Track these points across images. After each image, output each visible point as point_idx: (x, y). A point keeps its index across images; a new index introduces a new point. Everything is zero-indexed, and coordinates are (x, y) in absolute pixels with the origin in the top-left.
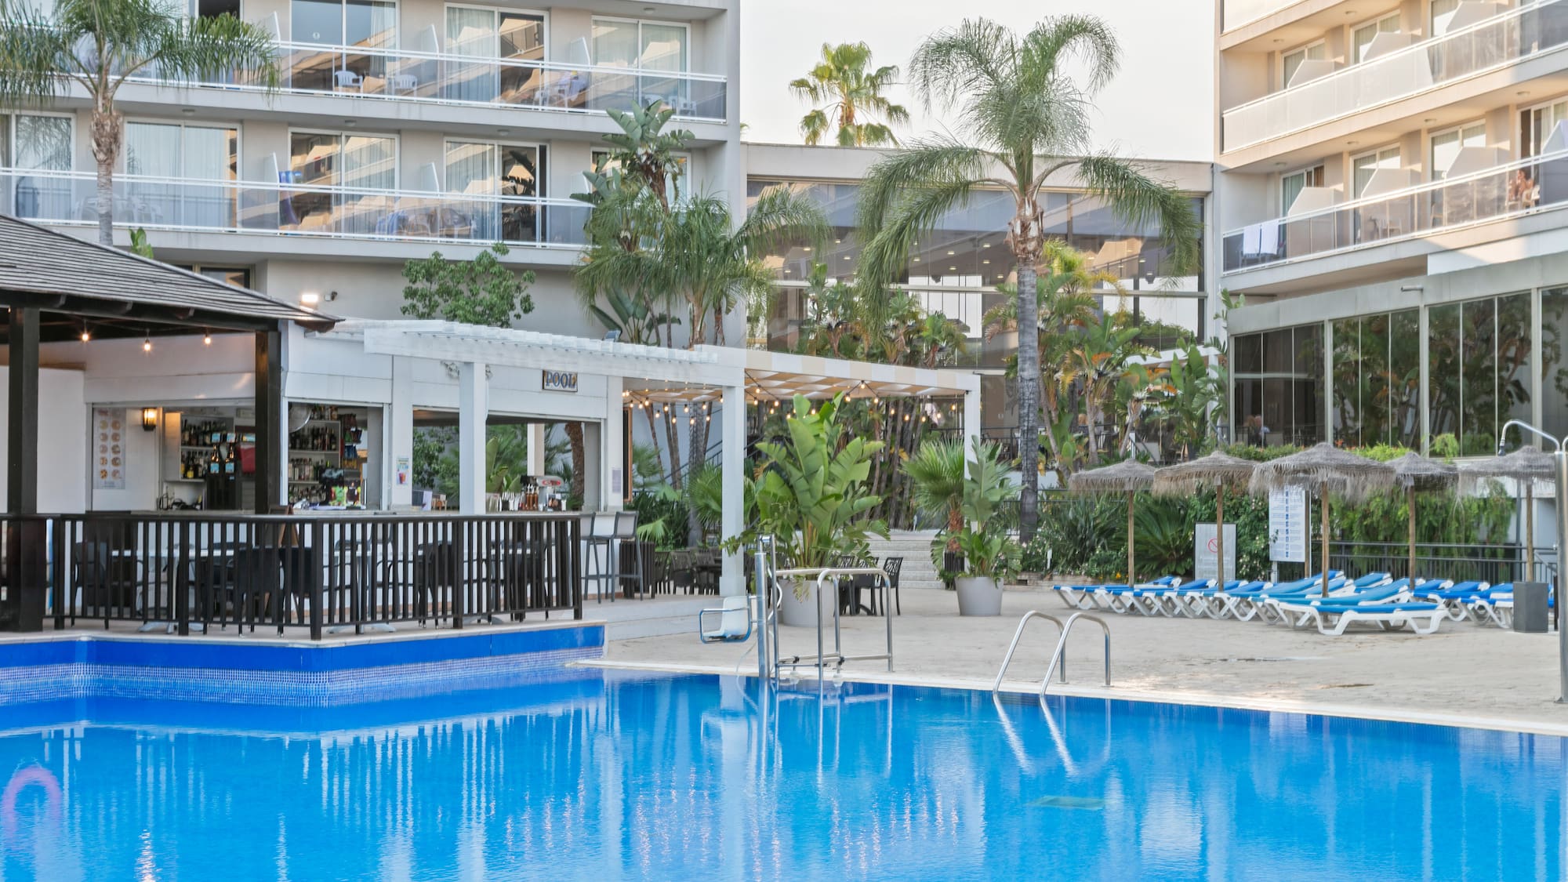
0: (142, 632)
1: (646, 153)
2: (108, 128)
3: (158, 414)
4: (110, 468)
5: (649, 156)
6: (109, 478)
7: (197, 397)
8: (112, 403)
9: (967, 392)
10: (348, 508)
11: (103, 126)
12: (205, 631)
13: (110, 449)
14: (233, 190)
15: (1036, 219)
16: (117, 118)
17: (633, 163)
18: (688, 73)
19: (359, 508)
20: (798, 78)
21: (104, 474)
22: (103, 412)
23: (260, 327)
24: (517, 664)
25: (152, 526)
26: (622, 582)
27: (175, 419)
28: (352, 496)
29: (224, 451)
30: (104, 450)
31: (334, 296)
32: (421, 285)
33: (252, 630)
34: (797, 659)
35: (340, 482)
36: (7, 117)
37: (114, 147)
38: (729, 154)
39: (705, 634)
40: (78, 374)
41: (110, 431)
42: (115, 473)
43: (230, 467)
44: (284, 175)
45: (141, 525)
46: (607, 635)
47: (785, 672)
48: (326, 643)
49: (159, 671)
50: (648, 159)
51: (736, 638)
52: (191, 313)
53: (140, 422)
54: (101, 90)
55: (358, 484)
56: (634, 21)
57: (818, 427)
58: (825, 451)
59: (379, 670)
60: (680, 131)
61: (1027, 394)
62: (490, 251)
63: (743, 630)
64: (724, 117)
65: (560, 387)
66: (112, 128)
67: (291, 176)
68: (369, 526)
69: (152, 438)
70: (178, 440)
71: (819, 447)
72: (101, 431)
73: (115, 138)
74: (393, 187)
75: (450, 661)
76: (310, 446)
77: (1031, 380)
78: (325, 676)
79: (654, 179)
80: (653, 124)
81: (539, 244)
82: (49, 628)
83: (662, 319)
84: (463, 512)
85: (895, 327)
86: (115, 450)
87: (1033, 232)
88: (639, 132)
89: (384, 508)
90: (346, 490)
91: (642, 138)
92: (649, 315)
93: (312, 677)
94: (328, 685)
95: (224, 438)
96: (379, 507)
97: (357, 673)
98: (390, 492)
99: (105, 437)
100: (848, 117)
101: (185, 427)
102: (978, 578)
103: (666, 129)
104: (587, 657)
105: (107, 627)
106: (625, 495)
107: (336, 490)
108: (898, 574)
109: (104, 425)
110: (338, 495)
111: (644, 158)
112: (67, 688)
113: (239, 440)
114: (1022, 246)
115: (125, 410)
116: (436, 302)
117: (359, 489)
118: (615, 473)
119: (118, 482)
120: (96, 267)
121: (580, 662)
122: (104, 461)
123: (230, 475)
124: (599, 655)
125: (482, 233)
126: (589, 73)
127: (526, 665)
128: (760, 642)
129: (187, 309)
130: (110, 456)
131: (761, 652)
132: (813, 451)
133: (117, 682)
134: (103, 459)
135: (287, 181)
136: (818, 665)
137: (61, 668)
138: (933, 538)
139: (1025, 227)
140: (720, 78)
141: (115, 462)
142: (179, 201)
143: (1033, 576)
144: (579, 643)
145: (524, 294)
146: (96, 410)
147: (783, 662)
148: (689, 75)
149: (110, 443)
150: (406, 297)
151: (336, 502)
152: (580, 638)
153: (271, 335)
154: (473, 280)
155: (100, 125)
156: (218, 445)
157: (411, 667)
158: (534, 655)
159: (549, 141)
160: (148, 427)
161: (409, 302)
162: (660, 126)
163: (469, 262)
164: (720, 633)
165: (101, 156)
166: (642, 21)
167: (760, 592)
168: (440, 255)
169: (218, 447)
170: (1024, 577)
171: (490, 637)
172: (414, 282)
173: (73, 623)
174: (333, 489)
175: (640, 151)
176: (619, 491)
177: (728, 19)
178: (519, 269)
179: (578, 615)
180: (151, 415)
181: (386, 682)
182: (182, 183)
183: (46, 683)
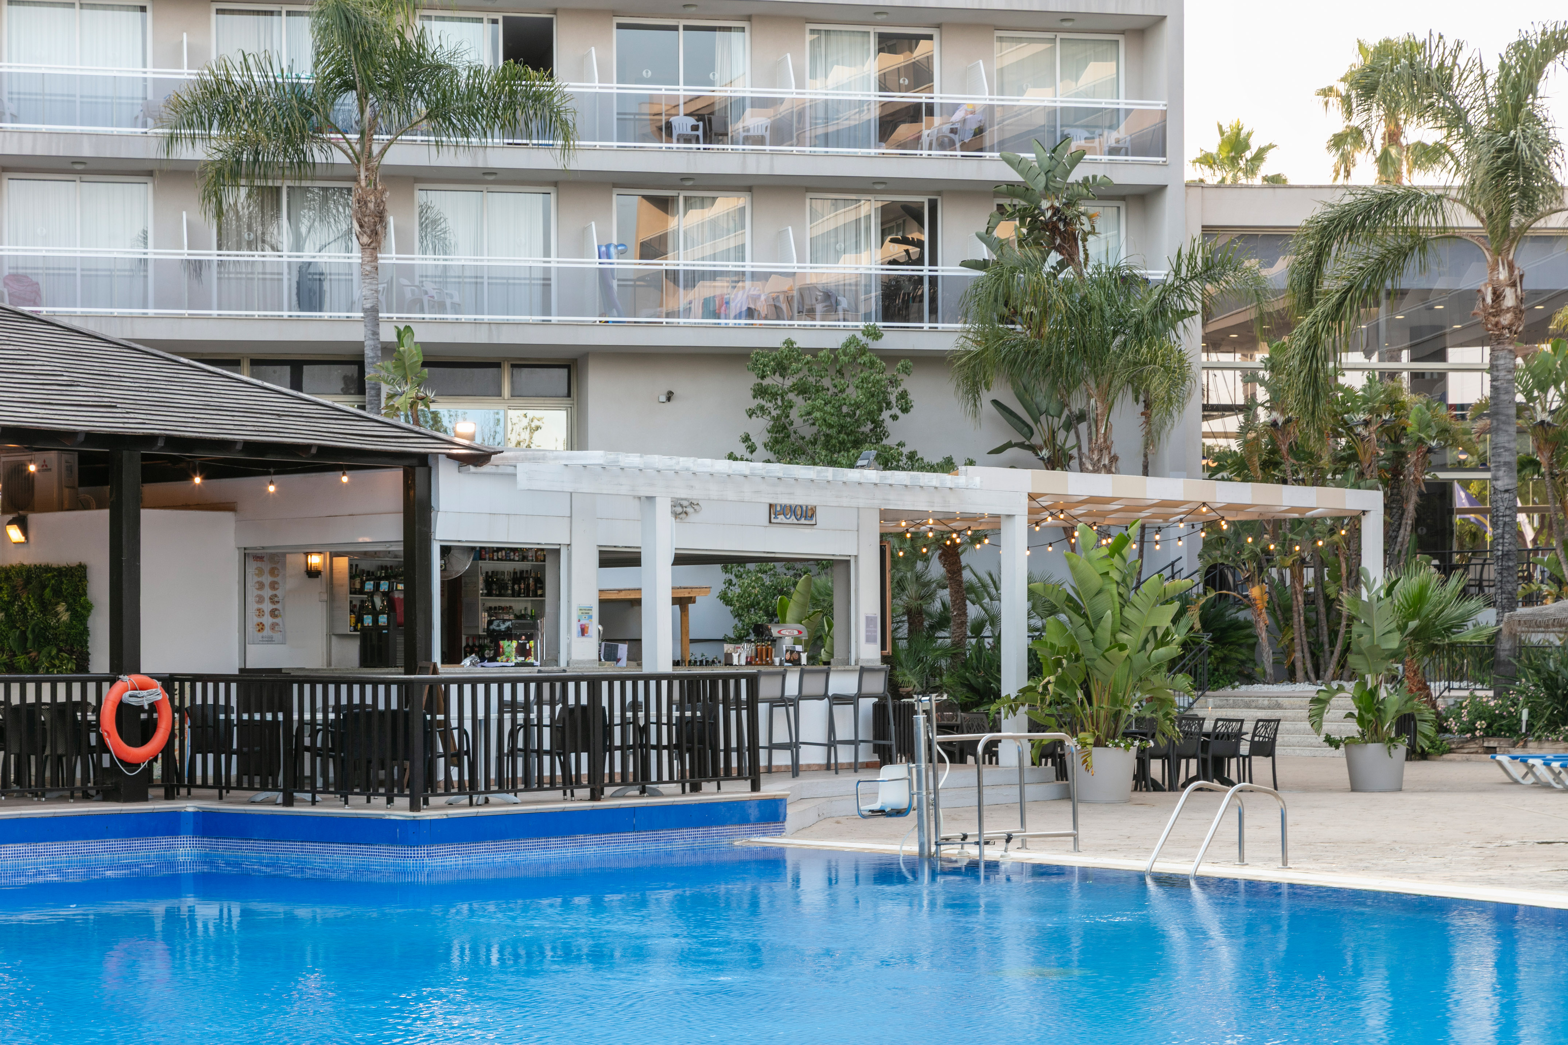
0: (253, 803)
1: (1052, 207)
2: (371, 206)
3: (325, 558)
4: (267, 620)
5: (1056, 211)
6: (267, 632)
7: (361, 540)
8: (263, 548)
9: (1364, 512)
10: (517, 665)
11: (366, 203)
12: (314, 802)
13: (267, 600)
14: (547, 270)
15: (1513, 285)
16: (383, 192)
17: (1035, 220)
18: (1122, 100)
19: (532, 665)
20: (1325, 86)
21: (261, 627)
22: (258, 558)
23: (407, 462)
24: (670, 841)
25: (319, 688)
26: (877, 749)
27: (342, 564)
28: (522, 651)
29: (378, 601)
30: (260, 600)
31: (670, 396)
32: (773, 381)
33: (369, 801)
34: (965, 837)
35: (508, 635)
36: (278, 189)
37: (379, 227)
38: (1170, 203)
39: (862, 808)
40: (229, 516)
41: (267, 579)
42: (273, 626)
43: (383, 620)
44: (603, 249)
45: (295, 687)
46: (791, 811)
47: (948, 851)
48: (425, 814)
49: (262, 844)
50: (1054, 214)
51: (898, 813)
52: (314, 451)
53: (303, 568)
54: (363, 160)
55: (530, 638)
56: (1050, 35)
57: (1107, 562)
58: (1115, 592)
59: (491, 845)
60: (1094, 177)
61: (1502, 509)
62: (859, 335)
63: (905, 805)
64: (1164, 155)
65: (793, 520)
66: (377, 205)
67: (613, 250)
68: (533, 686)
69: (317, 585)
70: (346, 588)
71: (1107, 587)
72: (256, 579)
73: (380, 216)
74: (743, 260)
75: (582, 836)
76: (510, 592)
77: (1506, 491)
78: (423, 851)
79: (1063, 239)
80: (1059, 170)
81: (926, 325)
82: (156, 798)
83: (1081, 417)
84: (646, 669)
85: (1366, 423)
86: (273, 600)
87: (1509, 301)
88: (1042, 180)
89: (563, 664)
90: (514, 644)
91: (1046, 187)
92: (1066, 412)
93: (409, 851)
94: (427, 860)
95: (377, 587)
96: (556, 661)
97: (463, 848)
98: (569, 646)
99: (261, 586)
100: (1393, 137)
101: (355, 573)
102: (1371, 746)
103: (1077, 175)
104: (764, 834)
105: (221, 797)
106: (883, 647)
107: (504, 643)
108: (1274, 739)
109: (260, 572)
110: (507, 650)
111: (1049, 214)
112: (171, 864)
113: (391, 590)
114: (1493, 320)
115: (284, 555)
116: (790, 402)
117: (532, 643)
118: (869, 620)
119: (277, 636)
120: (215, 401)
121: (753, 840)
122: (261, 613)
123: (383, 628)
124: (780, 832)
125: (852, 312)
126: (991, 107)
127: (681, 842)
128: (920, 817)
129: (309, 446)
130: (267, 607)
131: (920, 827)
132: (1100, 592)
133: (222, 856)
134: (259, 610)
135: (609, 257)
136: (978, 843)
137: (164, 841)
138: (1314, 695)
139: (1498, 296)
140: (1160, 105)
141: (273, 613)
142: (482, 283)
143: (1504, 743)
144: (752, 818)
145: (900, 389)
146: (248, 555)
147: (947, 839)
148: (1123, 103)
149: (267, 593)
150: (754, 397)
151: (504, 658)
152: (754, 813)
153: (420, 472)
154: (840, 372)
155: (362, 202)
156: (371, 595)
157: (530, 842)
158: (692, 831)
159: (939, 193)
160: (313, 573)
161: (760, 401)
162: (1068, 173)
163: (833, 350)
164: (877, 806)
165: (365, 239)
166: (1060, 36)
167: (920, 761)
168: (792, 343)
169: (372, 597)
170: (1493, 743)
171: (633, 811)
172: (763, 377)
173: (189, 793)
174: (502, 643)
175: (1045, 204)
176: (875, 641)
177: (1168, 27)
178: (891, 357)
179: (755, 787)
180: (315, 560)
181: (499, 859)
182: (485, 263)
183: (148, 857)
